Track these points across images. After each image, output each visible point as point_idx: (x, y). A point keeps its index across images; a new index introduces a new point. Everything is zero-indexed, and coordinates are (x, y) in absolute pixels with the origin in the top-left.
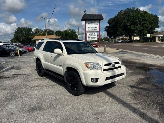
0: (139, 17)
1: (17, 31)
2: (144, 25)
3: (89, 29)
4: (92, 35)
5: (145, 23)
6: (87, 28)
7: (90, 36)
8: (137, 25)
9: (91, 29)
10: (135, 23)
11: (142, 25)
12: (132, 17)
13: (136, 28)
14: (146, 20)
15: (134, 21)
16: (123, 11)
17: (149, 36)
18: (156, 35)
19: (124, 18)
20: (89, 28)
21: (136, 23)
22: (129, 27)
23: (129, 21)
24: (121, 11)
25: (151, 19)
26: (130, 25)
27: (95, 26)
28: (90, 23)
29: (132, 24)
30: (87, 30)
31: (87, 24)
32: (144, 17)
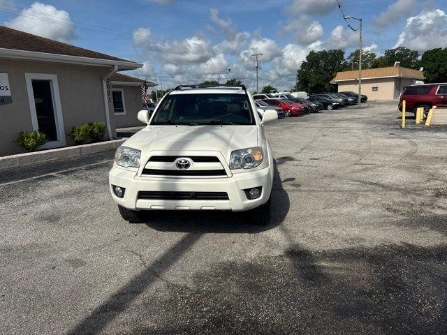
1: (307, 61)
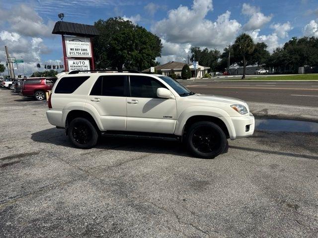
0: (134, 35)
2: (144, 51)
3: (71, 51)
4: (79, 65)
5: (145, 48)
6: (68, 51)
7: (75, 67)
8: (132, 50)
9: (76, 53)
10: (128, 47)
11: (140, 51)
12: (122, 34)
13: (132, 55)
14: (145, 43)
15: (126, 43)
16: (102, 21)
17: (154, 70)
18: (162, 69)
19: (108, 36)
20: (71, 49)
21: (131, 45)
22: (120, 52)
23: (119, 41)
24: (100, 22)
25: (152, 41)
26: (121, 50)
27: (85, 47)
28: (73, 40)
29: (124, 49)
30: (68, 55)
31: (67, 42)
32: (141, 37)
